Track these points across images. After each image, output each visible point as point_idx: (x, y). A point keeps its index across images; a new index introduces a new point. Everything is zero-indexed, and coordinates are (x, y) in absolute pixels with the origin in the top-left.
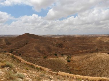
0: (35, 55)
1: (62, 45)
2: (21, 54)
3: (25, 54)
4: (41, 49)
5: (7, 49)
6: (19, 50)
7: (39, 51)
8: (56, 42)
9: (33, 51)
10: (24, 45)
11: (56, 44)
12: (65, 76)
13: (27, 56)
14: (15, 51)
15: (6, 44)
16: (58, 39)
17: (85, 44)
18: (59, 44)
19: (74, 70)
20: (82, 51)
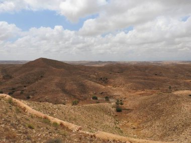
0: (55, 99)
1: (107, 79)
2: (31, 97)
3: (39, 97)
4: (67, 87)
5: (5, 87)
6: (26, 88)
7: (65, 91)
8: (96, 74)
9: (53, 91)
10: (37, 80)
11: (97, 79)
12: (108, 140)
13: (41, 100)
14: (19, 92)
15: (4, 78)
16: (100, 68)
17: (148, 79)
18: (101, 79)
19: (127, 127)
20: (143, 92)
